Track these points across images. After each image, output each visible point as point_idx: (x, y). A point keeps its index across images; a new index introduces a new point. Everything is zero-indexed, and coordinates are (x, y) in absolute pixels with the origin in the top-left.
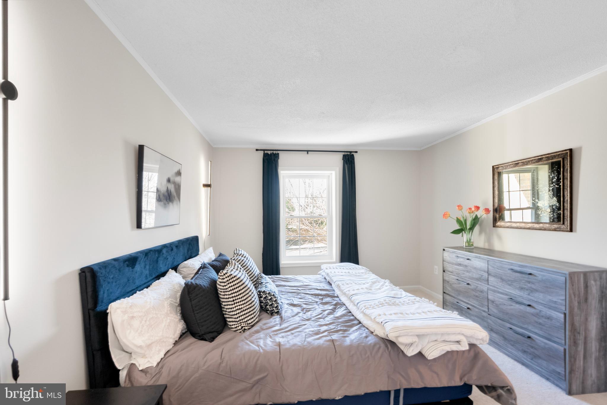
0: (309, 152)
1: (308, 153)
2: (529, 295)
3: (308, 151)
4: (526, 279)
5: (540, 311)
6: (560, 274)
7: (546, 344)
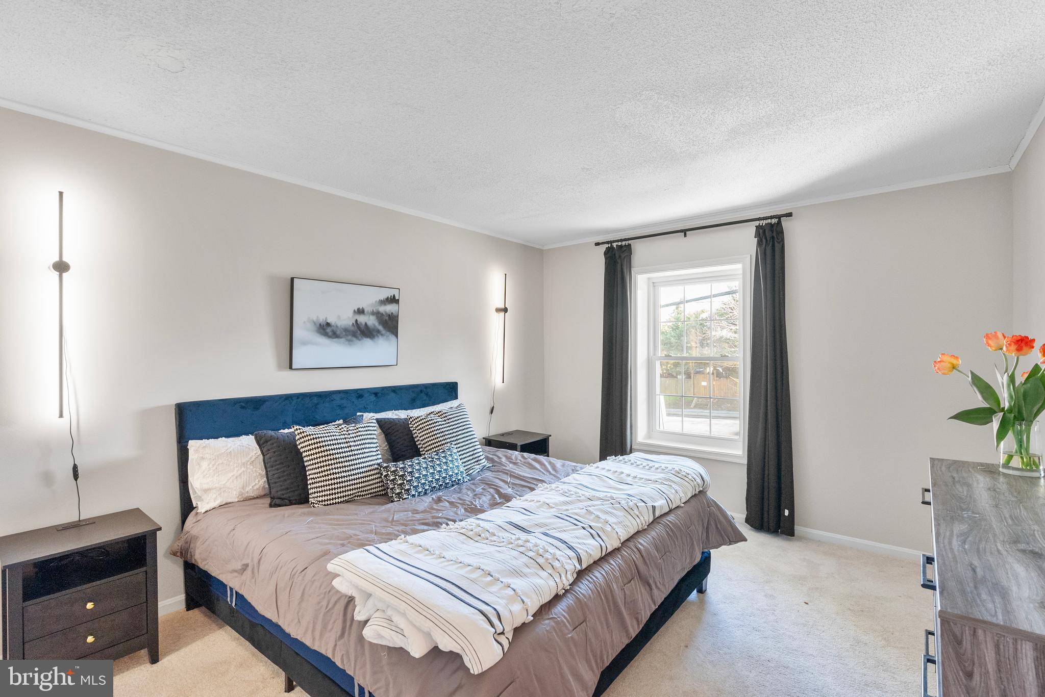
0: (688, 233)
1: (685, 235)
3: (684, 232)
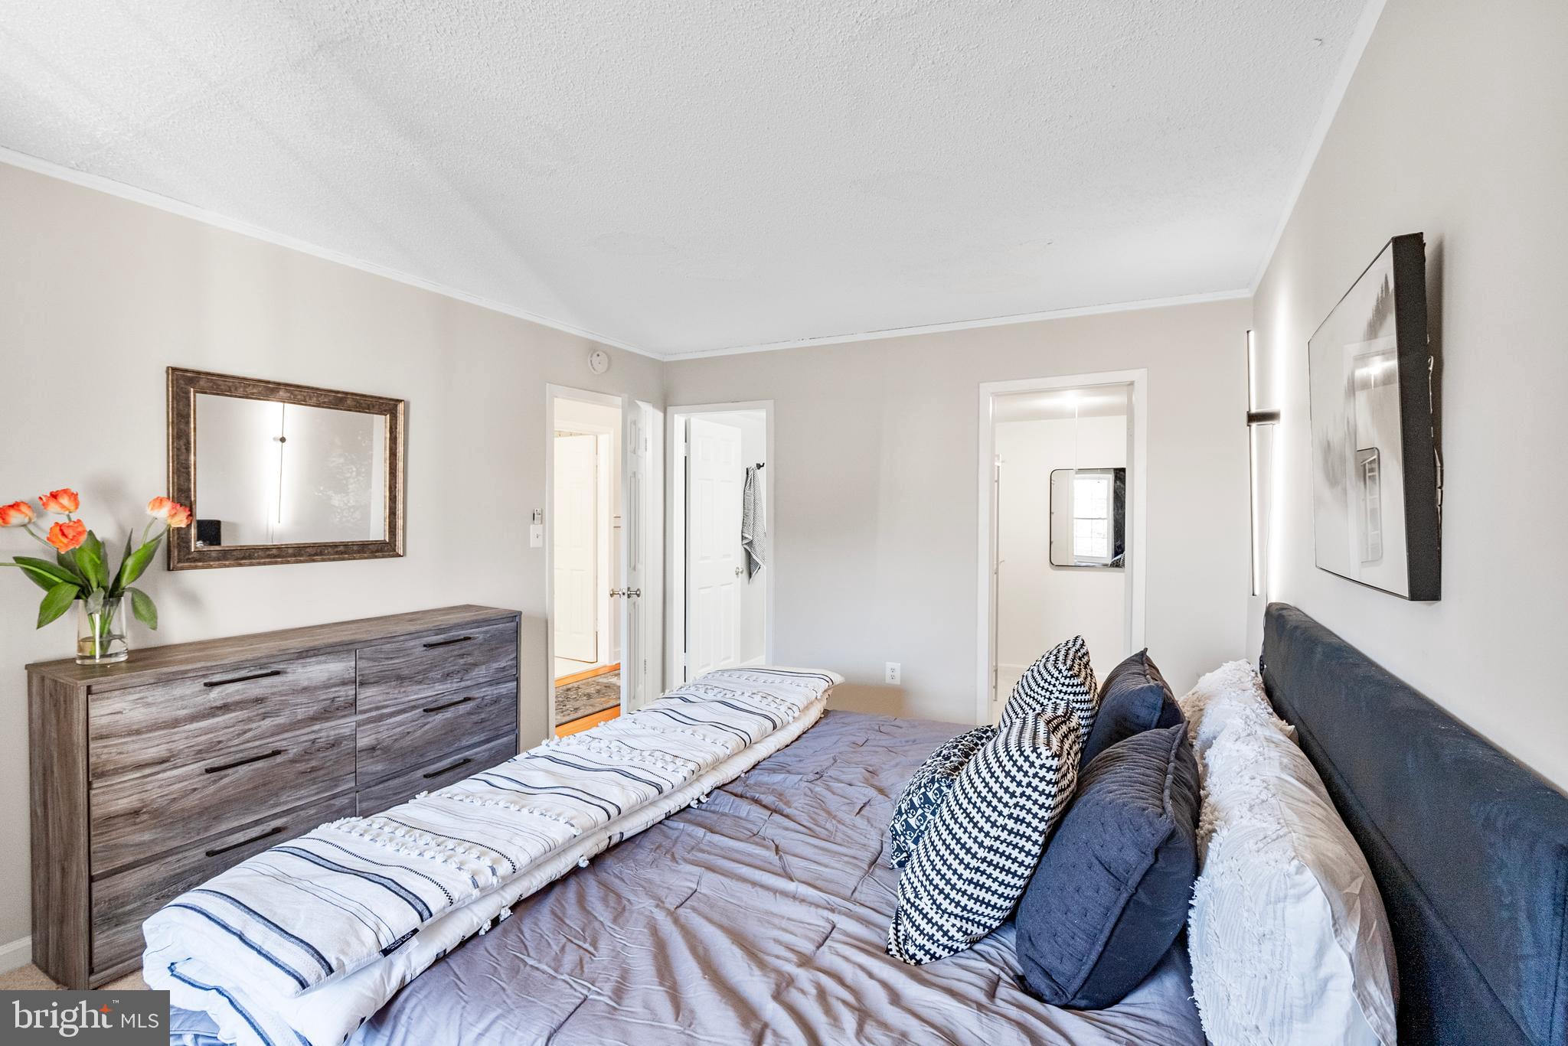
2: (462, 680)
4: (456, 653)
5: (483, 698)
6: (505, 620)
7: (491, 749)
